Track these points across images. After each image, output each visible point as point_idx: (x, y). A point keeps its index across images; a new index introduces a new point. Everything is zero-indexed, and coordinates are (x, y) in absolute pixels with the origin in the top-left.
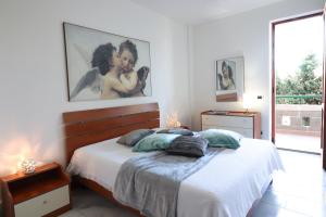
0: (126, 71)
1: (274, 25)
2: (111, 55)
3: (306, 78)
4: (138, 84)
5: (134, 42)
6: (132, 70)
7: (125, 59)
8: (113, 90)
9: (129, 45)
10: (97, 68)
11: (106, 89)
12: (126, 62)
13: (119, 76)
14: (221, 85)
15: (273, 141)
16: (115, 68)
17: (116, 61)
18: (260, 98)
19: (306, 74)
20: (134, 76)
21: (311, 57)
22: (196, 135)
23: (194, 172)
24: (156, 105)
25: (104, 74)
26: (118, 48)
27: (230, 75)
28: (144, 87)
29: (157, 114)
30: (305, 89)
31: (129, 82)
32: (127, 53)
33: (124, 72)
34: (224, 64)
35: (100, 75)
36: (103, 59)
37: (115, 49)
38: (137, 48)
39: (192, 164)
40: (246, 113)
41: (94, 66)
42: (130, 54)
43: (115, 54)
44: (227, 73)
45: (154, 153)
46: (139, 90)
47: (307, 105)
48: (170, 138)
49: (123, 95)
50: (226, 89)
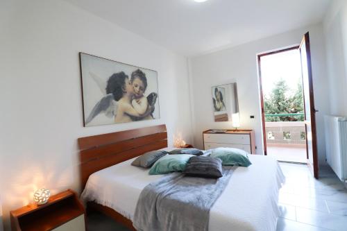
0: (137, 96)
1: (259, 57)
2: (123, 83)
3: (279, 100)
4: (148, 109)
5: (143, 71)
6: (142, 96)
7: (136, 86)
8: (126, 114)
9: (140, 74)
10: (111, 94)
11: (119, 113)
12: (137, 89)
13: (131, 102)
14: (215, 107)
15: (266, 154)
16: (128, 94)
17: (129, 87)
18: (252, 117)
19: (279, 97)
20: (144, 101)
21: (281, 84)
22: (206, 153)
23: (218, 196)
24: (164, 126)
25: (117, 99)
26: (130, 77)
27: (221, 99)
28: (153, 110)
29: (165, 135)
30: (279, 108)
31: (140, 107)
32: (138, 81)
33: (136, 98)
34: (216, 90)
35: (114, 101)
36: (116, 86)
37: (127, 77)
38: (147, 77)
39: (213, 186)
40: (236, 131)
41: (108, 92)
42: (141, 82)
43: (127, 81)
44: (219, 97)
45: (171, 176)
46: (149, 113)
47: (282, 122)
48: (184, 158)
49: (135, 118)
50: (218, 110)
